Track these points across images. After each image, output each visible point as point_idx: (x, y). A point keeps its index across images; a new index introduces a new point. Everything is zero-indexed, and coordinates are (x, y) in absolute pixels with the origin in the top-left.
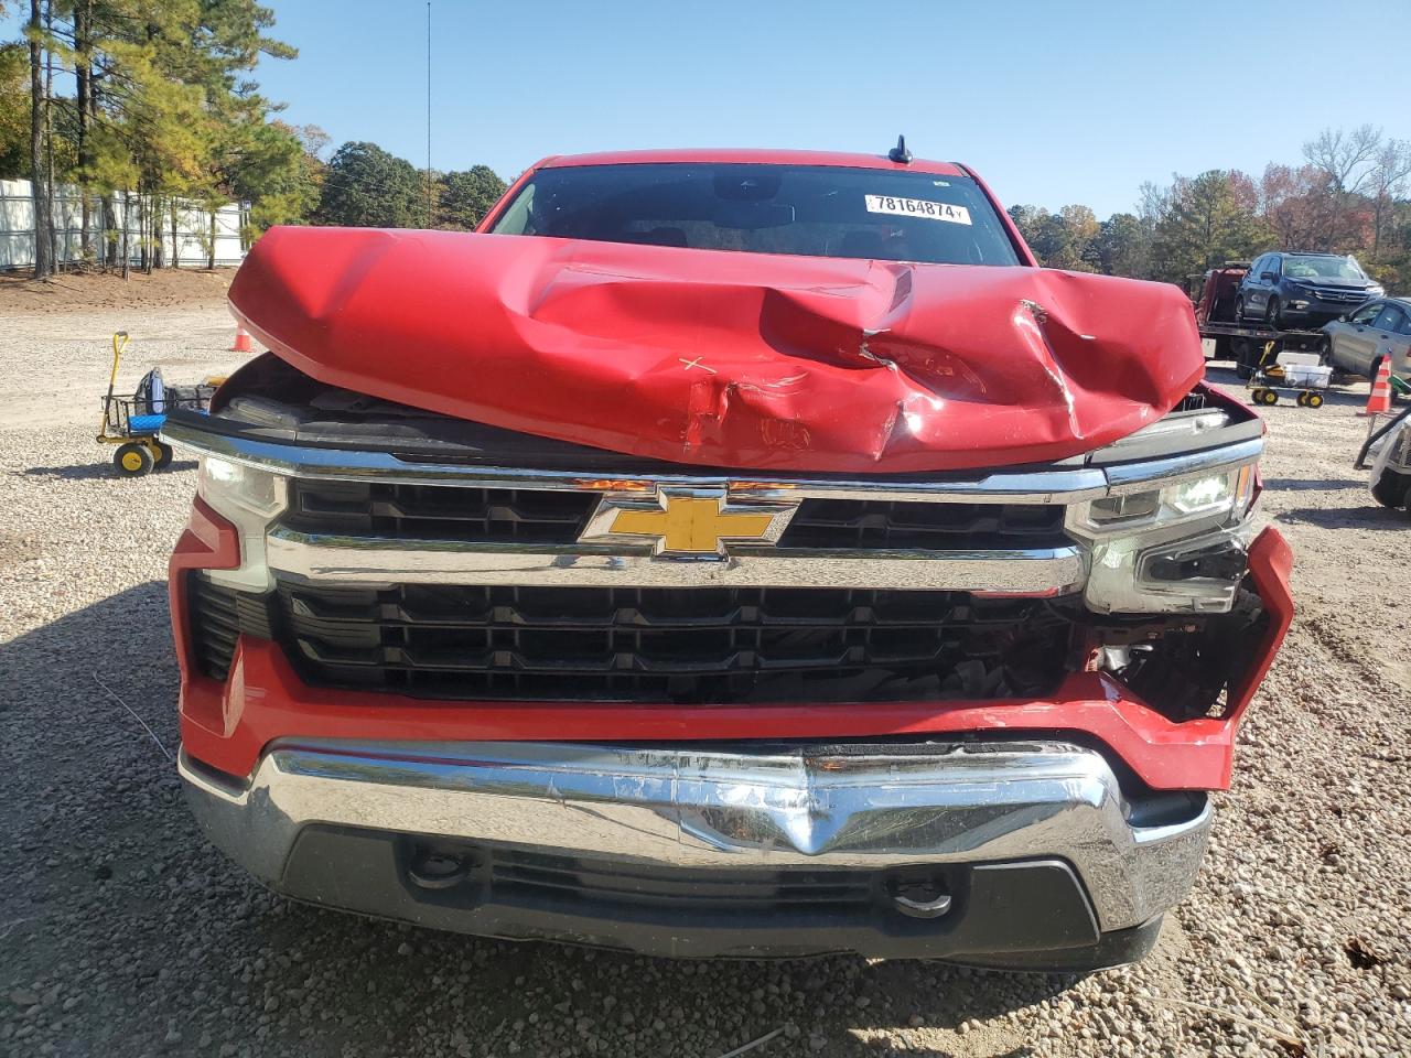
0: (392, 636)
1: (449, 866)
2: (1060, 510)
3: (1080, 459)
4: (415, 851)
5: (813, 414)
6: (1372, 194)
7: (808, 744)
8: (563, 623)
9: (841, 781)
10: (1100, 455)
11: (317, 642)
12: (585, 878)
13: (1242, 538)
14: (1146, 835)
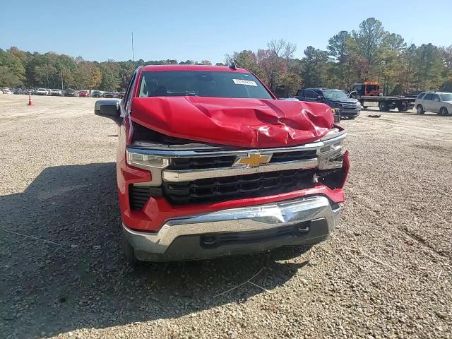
0: (191, 192)
1: (211, 240)
2: (316, 150)
3: (319, 140)
4: (204, 238)
5: (274, 135)
6: (285, 57)
7: (279, 202)
8: (229, 184)
9: (285, 208)
10: (322, 139)
11: (176, 196)
12: (240, 236)
13: (343, 152)
14: (335, 211)
